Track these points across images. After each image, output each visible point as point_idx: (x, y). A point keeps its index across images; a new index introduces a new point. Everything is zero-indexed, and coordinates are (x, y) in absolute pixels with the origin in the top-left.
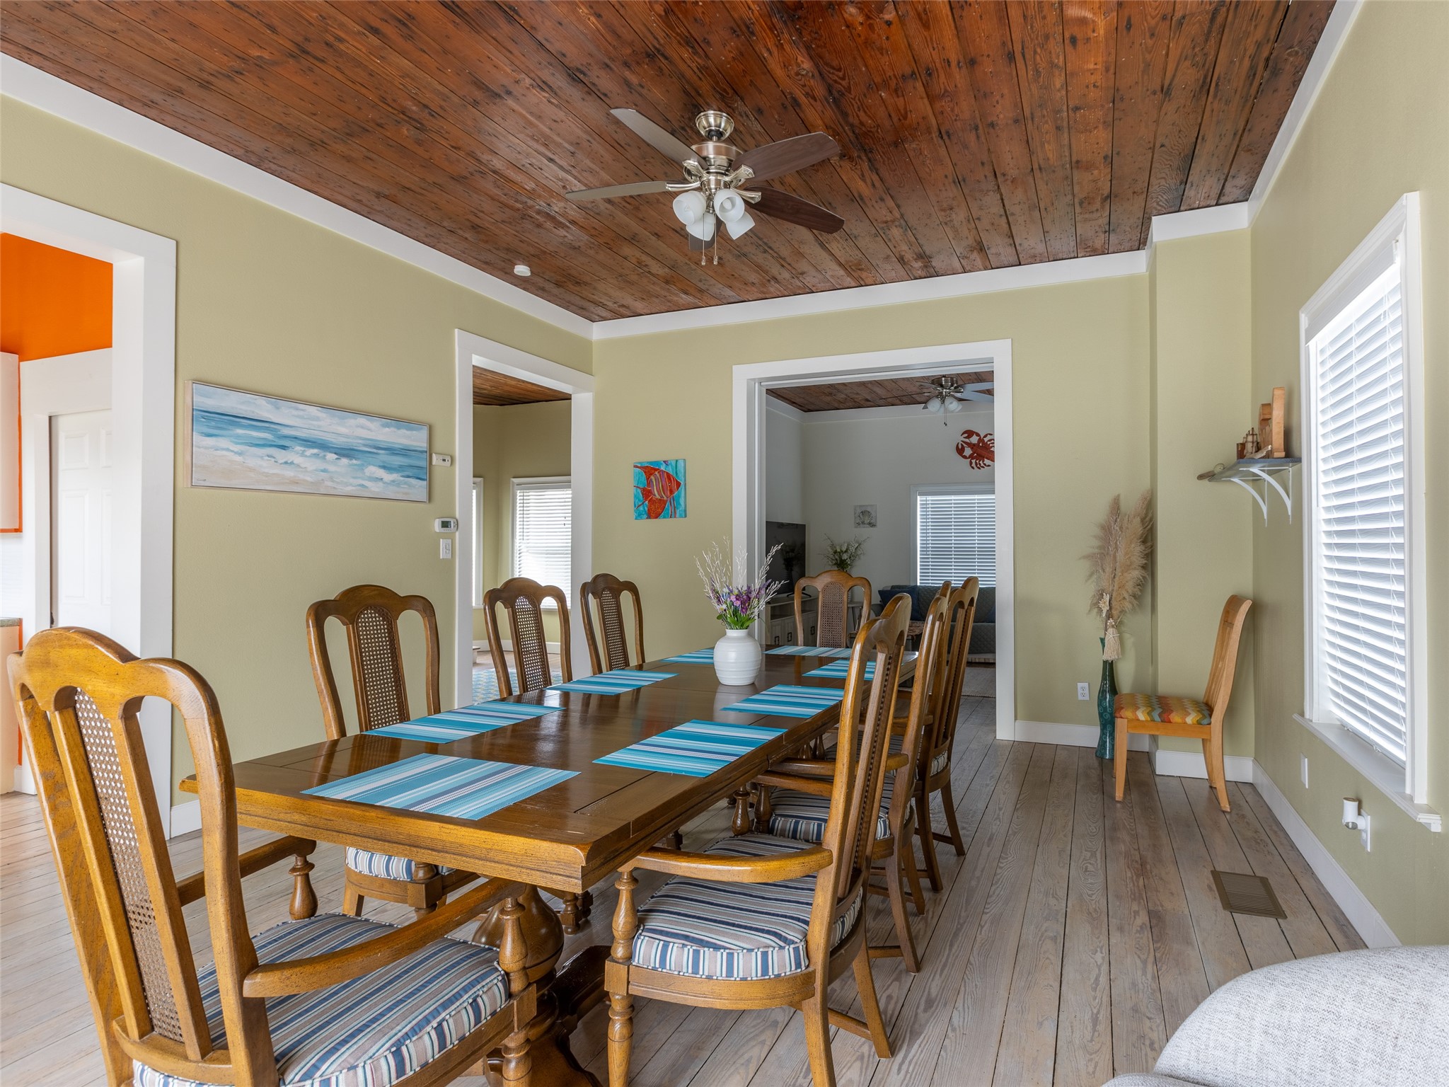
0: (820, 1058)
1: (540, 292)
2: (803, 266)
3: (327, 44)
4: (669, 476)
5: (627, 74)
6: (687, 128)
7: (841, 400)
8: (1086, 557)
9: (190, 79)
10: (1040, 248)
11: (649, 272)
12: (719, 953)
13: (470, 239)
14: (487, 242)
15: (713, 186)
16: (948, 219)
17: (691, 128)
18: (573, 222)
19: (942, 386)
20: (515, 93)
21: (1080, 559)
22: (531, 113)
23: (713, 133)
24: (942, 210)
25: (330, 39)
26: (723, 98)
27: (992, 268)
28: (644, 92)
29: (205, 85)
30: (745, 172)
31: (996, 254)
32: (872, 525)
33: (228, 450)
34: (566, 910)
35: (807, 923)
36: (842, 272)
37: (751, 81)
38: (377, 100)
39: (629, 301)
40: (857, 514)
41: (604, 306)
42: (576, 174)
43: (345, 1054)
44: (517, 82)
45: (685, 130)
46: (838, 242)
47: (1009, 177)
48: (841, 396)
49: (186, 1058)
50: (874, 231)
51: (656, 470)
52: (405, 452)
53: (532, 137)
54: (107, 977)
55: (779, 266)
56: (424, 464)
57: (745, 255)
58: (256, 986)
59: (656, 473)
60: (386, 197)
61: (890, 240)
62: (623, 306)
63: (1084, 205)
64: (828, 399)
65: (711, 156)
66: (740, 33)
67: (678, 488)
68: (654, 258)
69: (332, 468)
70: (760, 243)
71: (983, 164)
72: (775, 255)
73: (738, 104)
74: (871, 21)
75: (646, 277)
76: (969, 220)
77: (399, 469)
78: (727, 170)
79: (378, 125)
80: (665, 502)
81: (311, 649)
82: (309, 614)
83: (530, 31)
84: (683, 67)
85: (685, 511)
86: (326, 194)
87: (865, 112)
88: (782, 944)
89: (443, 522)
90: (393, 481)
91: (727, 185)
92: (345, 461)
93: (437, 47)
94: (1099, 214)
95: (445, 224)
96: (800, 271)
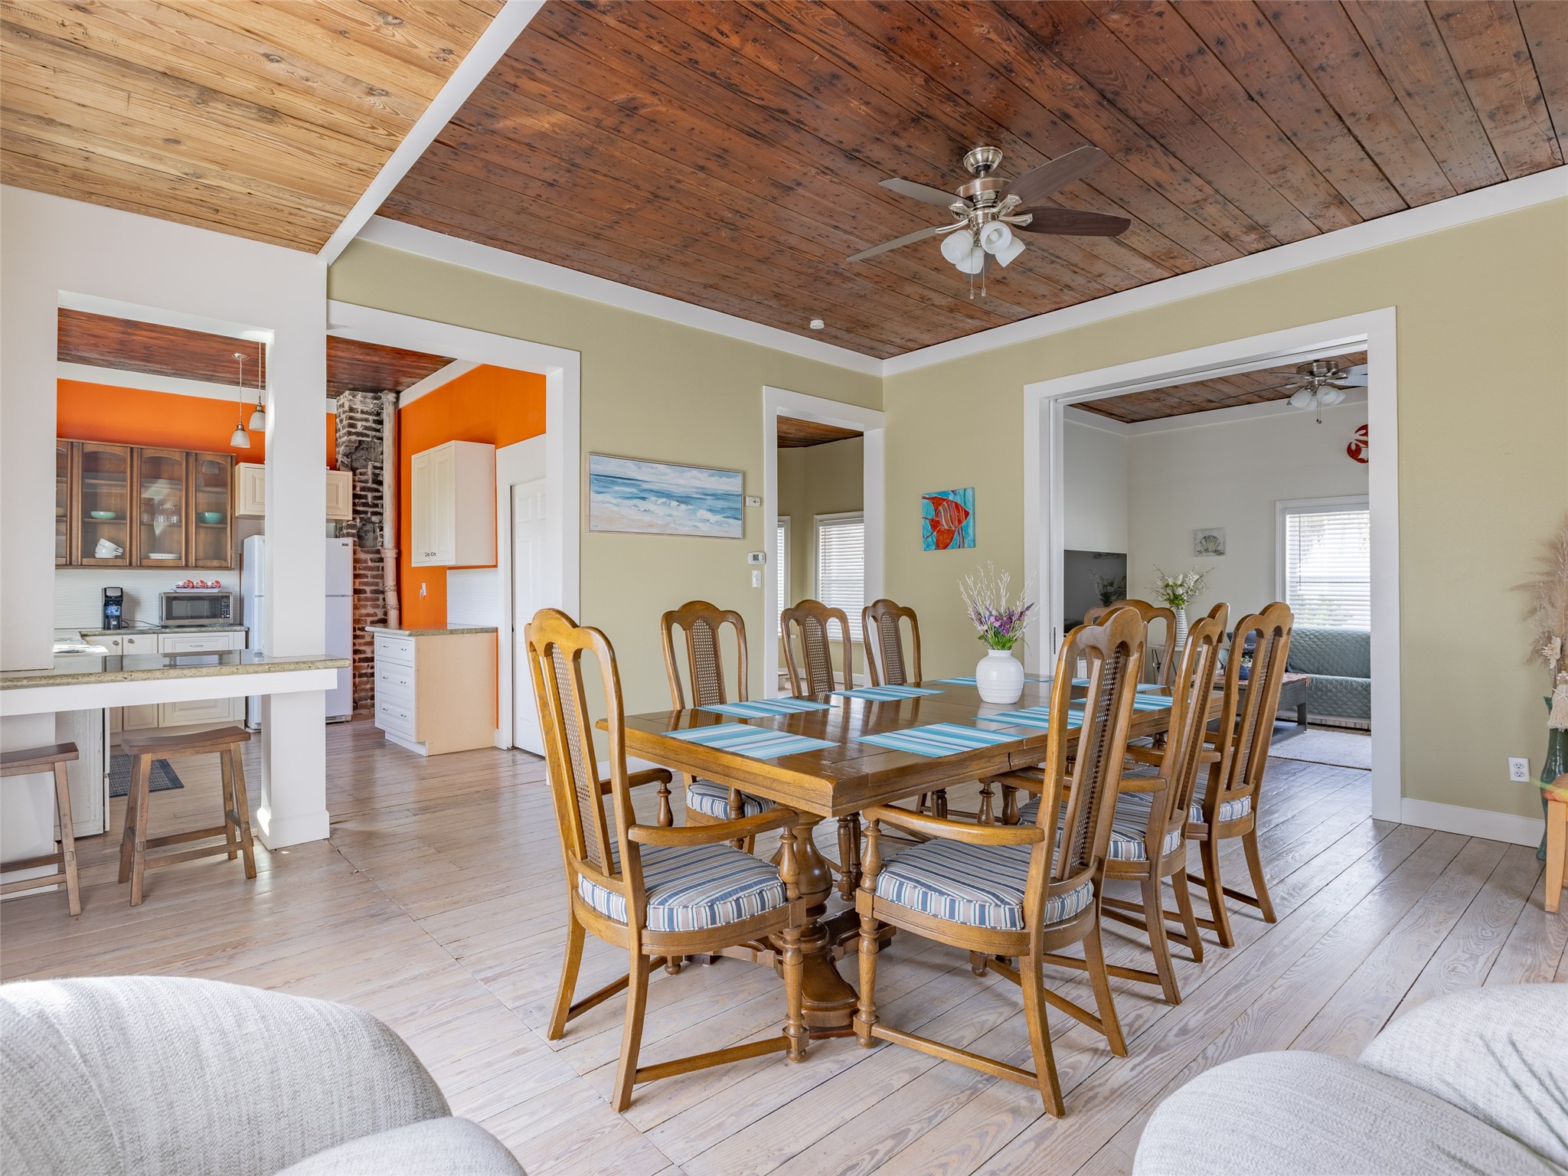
0: (1035, 1010)
1: (833, 341)
2: (1099, 267)
3: (671, 187)
4: (957, 505)
5: (896, 140)
6: (956, 170)
7: (1174, 405)
8: (1524, 587)
9: (588, 234)
10: (1439, 181)
11: (933, 305)
12: (943, 898)
13: (774, 306)
14: (787, 306)
15: (980, 221)
16: (1283, 180)
17: (960, 168)
18: (858, 275)
19: (1312, 373)
20: (804, 183)
21: (1512, 589)
22: (817, 195)
23: (981, 168)
24: (1271, 173)
25: (673, 183)
26: (988, 134)
27: (1365, 221)
28: (912, 151)
29: (597, 236)
30: (1012, 200)
31: (1366, 203)
32: (1219, 553)
33: (610, 503)
34: (842, 880)
35: (1023, 893)
36: (1149, 265)
37: (1015, 111)
38: (704, 217)
39: (915, 334)
40: (1198, 541)
41: (891, 343)
42: (858, 233)
43: (682, 898)
44: (805, 174)
45: (955, 172)
46: (1139, 235)
47: (1363, 115)
48: (1173, 401)
49: (602, 874)
50: (1182, 214)
51: (944, 500)
52: (724, 496)
53: (820, 214)
54: (566, 822)
55: (1071, 274)
56: (739, 505)
57: (1030, 270)
58: (634, 834)
59: (945, 503)
60: (711, 286)
61: (1205, 219)
62: (910, 340)
63: (1498, 117)
64: (1156, 405)
65: (978, 193)
66: (998, 75)
67: (966, 517)
68: (936, 291)
69: (674, 513)
70: (1046, 254)
71: (1318, 111)
72: (1065, 263)
73: (1005, 135)
74: (1139, 19)
75: (931, 310)
76: (1313, 175)
77: (721, 511)
78: (995, 202)
79: (705, 234)
80: (953, 533)
81: (664, 646)
82: (662, 620)
83: (813, 133)
84: (946, 120)
85: (974, 541)
86: (670, 293)
87: (1148, 102)
88: (999, 903)
89: (754, 556)
90: (717, 522)
91: (994, 217)
92: (683, 506)
93: (744, 166)
94: (1529, 121)
95: (754, 298)
96: (1096, 273)
